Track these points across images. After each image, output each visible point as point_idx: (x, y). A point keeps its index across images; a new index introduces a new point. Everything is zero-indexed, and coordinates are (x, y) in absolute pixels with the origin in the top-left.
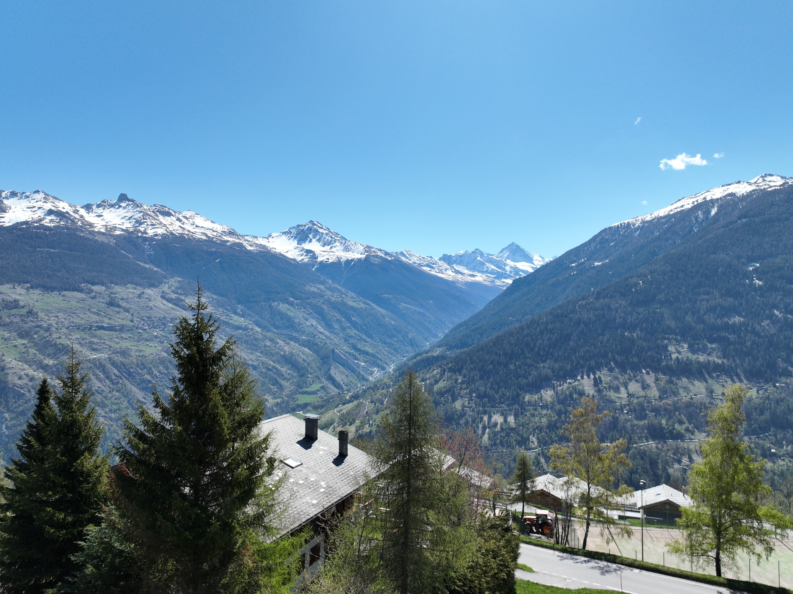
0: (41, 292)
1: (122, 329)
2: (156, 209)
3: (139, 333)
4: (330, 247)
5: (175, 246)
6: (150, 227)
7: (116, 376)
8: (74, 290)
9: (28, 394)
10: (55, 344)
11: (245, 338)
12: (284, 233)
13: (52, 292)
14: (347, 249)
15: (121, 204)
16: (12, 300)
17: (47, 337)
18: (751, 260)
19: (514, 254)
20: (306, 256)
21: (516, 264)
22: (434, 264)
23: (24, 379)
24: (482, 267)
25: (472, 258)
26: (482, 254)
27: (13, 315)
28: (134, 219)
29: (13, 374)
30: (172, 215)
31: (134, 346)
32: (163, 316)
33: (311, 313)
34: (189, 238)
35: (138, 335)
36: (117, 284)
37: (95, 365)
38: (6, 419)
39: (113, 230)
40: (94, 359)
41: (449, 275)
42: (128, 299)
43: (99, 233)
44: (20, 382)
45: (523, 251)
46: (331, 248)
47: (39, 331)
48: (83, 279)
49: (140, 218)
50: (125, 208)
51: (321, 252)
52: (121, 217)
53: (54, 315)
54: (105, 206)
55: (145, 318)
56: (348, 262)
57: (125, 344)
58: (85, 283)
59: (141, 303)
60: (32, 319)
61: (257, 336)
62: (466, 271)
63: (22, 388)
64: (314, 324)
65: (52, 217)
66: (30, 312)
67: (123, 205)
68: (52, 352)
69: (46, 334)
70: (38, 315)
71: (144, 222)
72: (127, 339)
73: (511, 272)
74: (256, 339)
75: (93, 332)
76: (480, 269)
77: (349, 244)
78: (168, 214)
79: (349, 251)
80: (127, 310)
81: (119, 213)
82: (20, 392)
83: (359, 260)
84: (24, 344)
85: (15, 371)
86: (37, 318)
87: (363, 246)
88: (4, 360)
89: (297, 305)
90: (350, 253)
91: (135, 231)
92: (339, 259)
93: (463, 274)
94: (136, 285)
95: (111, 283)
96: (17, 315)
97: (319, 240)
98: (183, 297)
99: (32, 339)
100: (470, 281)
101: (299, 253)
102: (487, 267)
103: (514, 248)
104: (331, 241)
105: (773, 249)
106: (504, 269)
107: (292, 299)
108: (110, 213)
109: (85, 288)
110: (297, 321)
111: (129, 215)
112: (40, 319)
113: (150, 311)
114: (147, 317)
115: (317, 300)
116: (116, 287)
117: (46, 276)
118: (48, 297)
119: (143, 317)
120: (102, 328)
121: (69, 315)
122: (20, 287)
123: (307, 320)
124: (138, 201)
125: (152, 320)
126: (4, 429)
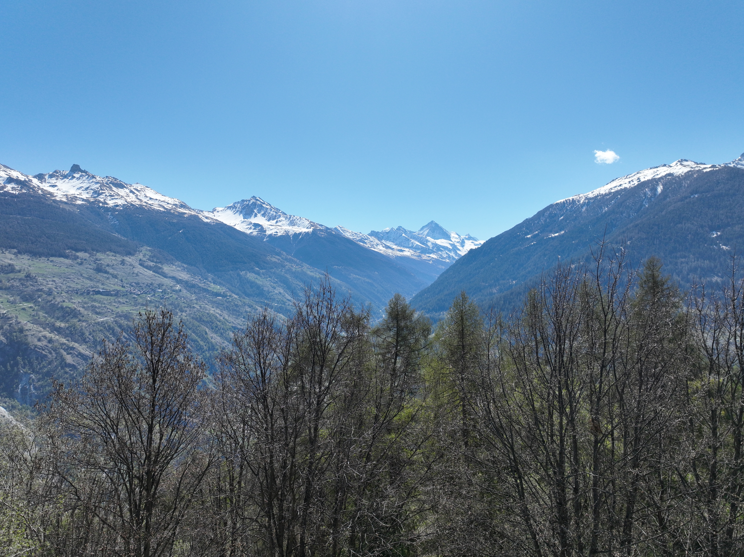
0: (29, 258)
1: (117, 294)
2: (108, 180)
3: (134, 298)
4: (275, 221)
5: (138, 217)
6: (109, 198)
7: (126, 338)
8: (60, 256)
9: (50, 356)
10: (62, 307)
11: (226, 304)
12: (229, 208)
13: (40, 257)
14: (292, 223)
15: (74, 175)
16: (7, 264)
17: (51, 301)
18: (713, 229)
19: (433, 232)
20: (254, 229)
21: (436, 241)
22: (366, 239)
23: (43, 341)
24: (407, 243)
25: (398, 235)
26: (405, 231)
27: (12, 279)
28: (92, 189)
29: (32, 335)
30: (125, 187)
31: (133, 310)
32: (150, 282)
33: (277, 282)
34: (149, 210)
35: (133, 299)
36: (97, 251)
37: (105, 328)
38: (33, 380)
39: (74, 200)
40: (102, 322)
41: (380, 249)
42: (113, 265)
43: (61, 202)
44: (39, 344)
45: (441, 229)
46: (277, 222)
47: (42, 295)
48: (67, 246)
49: (98, 188)
50: (78, 179)
51: (269, 226)
52: (76, 188)
53: (51, 279)
54: (58, 176)
55: (133, 284)
56: (296, 235)
57: (125, 309)
58: (68, 249)
59: (126, 270)
60: (31, 283)
61: (236, 303)
62: (394, 247)
63: (43, 350)
64: (282, 292)
65: (13, 185)
66: (28, 276)
67: (77, 175)
68: (60, 314)
69: (50, 298)
70: (37, 280)
71: (103, 193)
72: (124, 303)
73: (433, 248)
74: (237, 306)
75: (92, 296)
76: (405, 245)
77: (294, 218)
78: (121, 186)
79: (294, 225)
80: (115, 277)
81: (74, 184)
82: (42, 353)
83: (307, 234)
84: (31, 307)
85: (33, 333)
86: (36, 282)
87: (308, 220)
88: (20, 323)
89: (263, 274)
90: (296, 227)
91: (96, 201)
92: (287, 232)
93: (393, 249)
94: (115, 253)
95: (93, 250)
96: (17, 279)
97: (264, 215)
98: (160, 265)
99: (36, 302)
100: (399, 255)
101: (247, 227)
102: (412, 243)
103: (434, 226)
104: (276, 216)
105: (729, 220)
106: (427, 245)
107: (258, 269)
108: (64, 184)
109: (70, 254)
110: (266, 289)
111: (85, 185)
112: (39, 283)
113: (137, 277)
114: (135, 283)
115: (280, 270)
116: (98, 254)
117: (30, 242)
118: (37, 262)
119: (132, 283)
120: (98, 293)
121: (64, 280)
122: (8, 252)
123: (275, 288)
124: (91, 172)
125: (140, 286)
126: (32, 390)
